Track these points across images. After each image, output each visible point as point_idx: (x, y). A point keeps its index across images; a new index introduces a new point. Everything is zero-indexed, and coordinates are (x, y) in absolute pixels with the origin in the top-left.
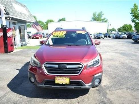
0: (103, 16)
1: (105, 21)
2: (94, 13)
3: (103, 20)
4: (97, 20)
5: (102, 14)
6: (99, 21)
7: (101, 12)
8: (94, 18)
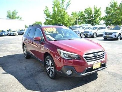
0: (17, 14)
1: (19, 18)
2: (8, 11)
3: (18, 18)
4: (12, 18)
5: (16, 12)
6: (14, 19)
7: (15, 11)
8: (9, 15)
